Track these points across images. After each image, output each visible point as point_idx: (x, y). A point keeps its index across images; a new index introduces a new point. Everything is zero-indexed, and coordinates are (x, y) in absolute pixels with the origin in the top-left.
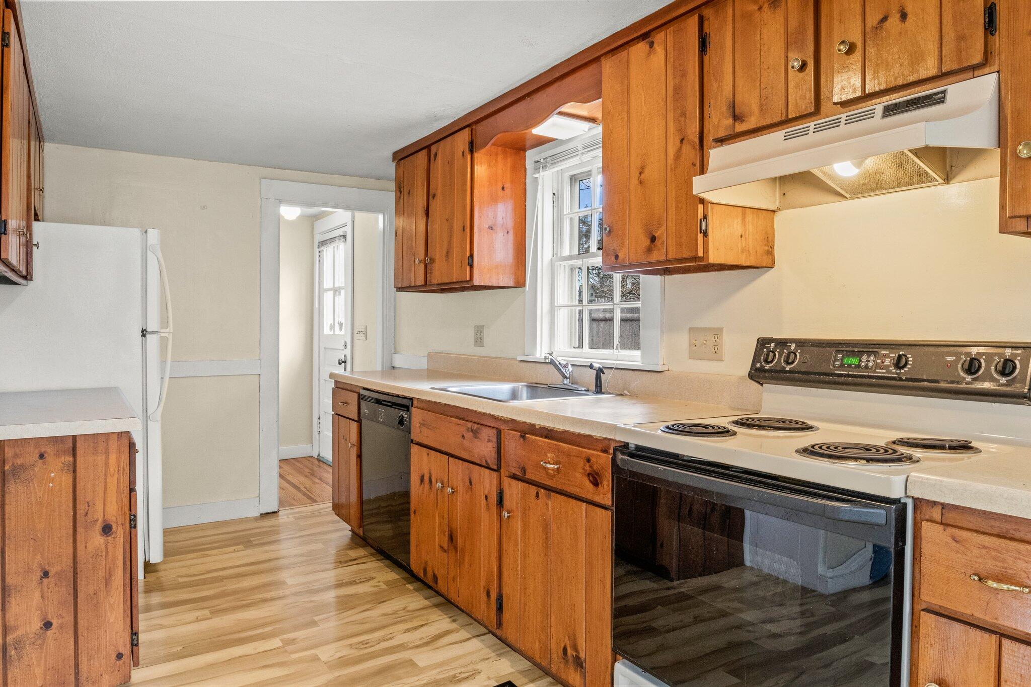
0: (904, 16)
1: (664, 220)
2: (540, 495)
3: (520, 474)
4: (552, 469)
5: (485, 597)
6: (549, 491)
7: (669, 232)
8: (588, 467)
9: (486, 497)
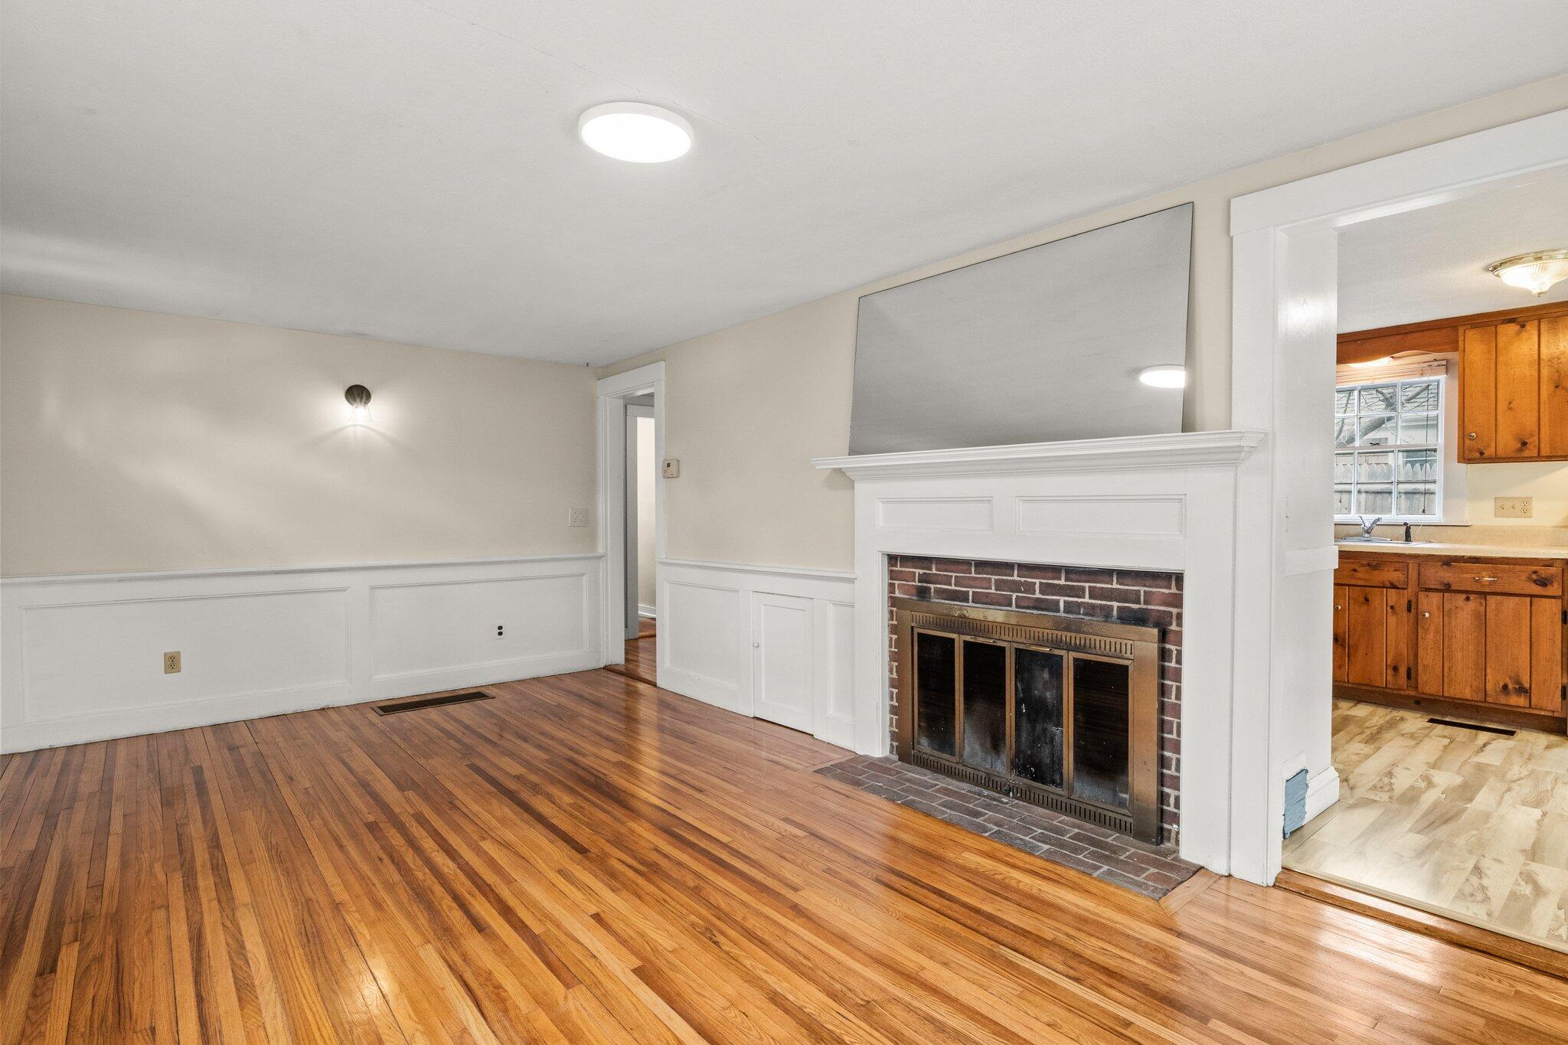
1: (1536, 433)
2: (1471, 598)
3: (1443, 588)
4: (1488, 581)
5: (1390, 672)
6: (1484, 595)
7: (1542, 440)
8: (1534, 577)
9: (1392, 607)
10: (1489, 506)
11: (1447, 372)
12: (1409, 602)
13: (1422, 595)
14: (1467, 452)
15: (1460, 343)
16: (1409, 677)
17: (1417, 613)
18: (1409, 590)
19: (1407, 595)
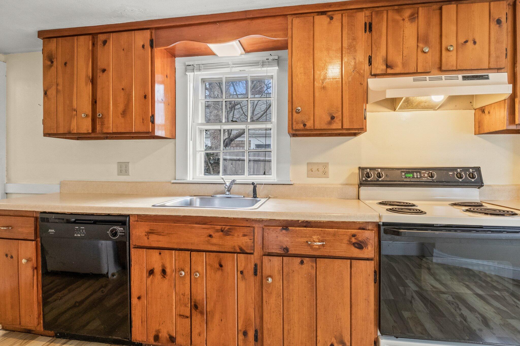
0: (475, 43)
1: (340, 109)
2: (305, 262)
3: (282, 252)
4: (318, 245)
5: (241, 337)
6: (315, 258)
7: (345, 115)
8: (353, 240)
9: (242, 272)
10: (304, 169)
11: (278, 65)
12: (256, 265)
13: (266, 259)
14: (294, 123)
15: (289, 30)
16: (256, 339)
17: (262, 276)
18: (256, 254)
19: (254, 259)
